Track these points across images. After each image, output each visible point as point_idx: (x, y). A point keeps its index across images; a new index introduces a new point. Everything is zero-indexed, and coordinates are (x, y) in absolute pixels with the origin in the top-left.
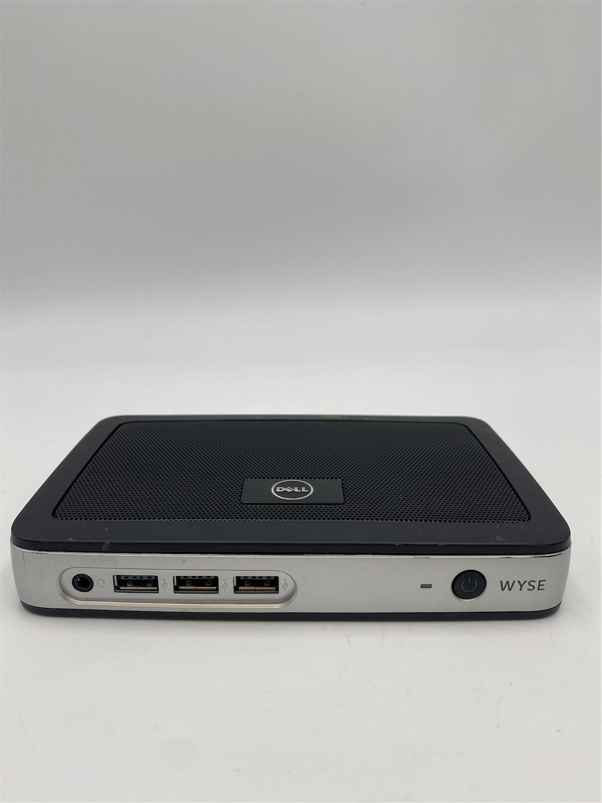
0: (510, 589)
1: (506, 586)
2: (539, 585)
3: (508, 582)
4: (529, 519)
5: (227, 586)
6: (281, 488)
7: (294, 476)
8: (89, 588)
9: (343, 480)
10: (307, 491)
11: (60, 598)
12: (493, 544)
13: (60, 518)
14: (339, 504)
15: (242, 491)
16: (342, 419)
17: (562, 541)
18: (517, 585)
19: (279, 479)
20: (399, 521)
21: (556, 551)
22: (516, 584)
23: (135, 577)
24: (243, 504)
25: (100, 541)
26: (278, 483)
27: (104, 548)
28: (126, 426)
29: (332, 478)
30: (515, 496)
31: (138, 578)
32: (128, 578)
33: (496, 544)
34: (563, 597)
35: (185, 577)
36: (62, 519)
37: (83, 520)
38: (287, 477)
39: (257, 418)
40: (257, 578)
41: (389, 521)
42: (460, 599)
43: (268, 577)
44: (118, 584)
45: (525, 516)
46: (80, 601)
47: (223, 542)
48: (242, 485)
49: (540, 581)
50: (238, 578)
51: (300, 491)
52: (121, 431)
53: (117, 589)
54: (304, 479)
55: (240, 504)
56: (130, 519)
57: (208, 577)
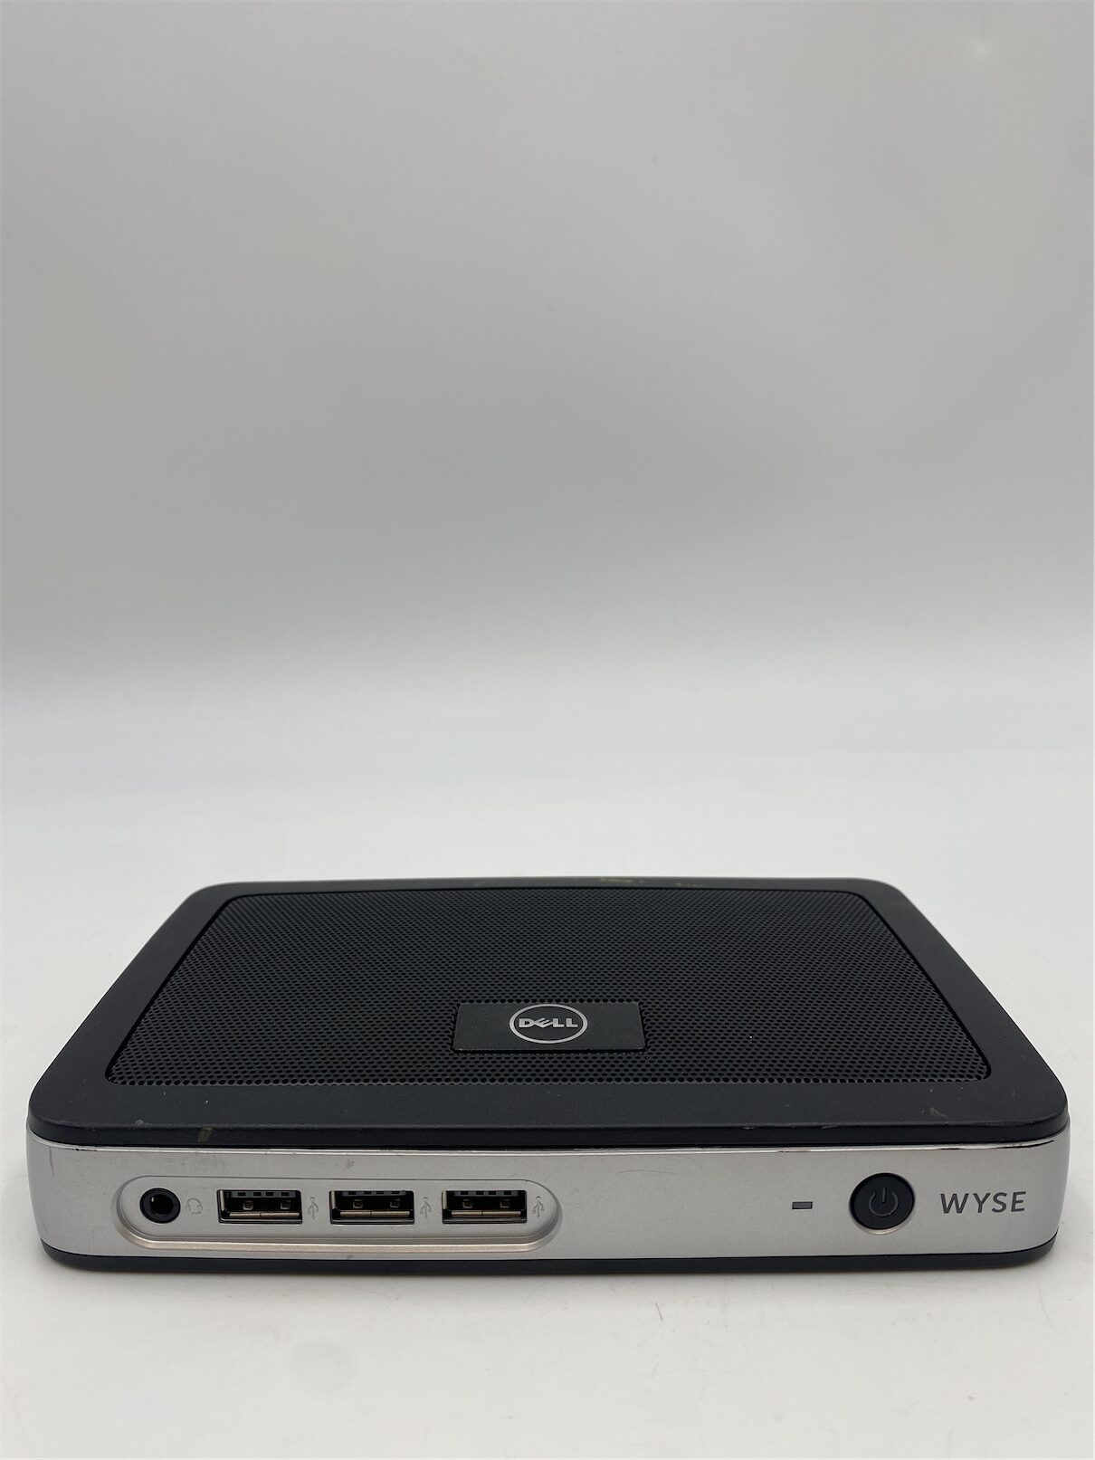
0: (959, 1210)
1: (952, 1204)
2: (1015, 1202)
3: (955, 1197)
4: (989, 1073)
5: (430, 1210)
6: (527, 1020)
7: (550, 997)
8: (172, 1216)
9: (641, 1003)
10: (577, 1026)
11: (117, 1235)
12: (924, 1123)
13: (120, 1082)
14: (636, 1051)
15: (455, 1027)
16: (635, 885)
17: (1051, 1115)
18: (971, 1201)
19: (523, 1002)
20: (749, 1082)
21: (1044, 1135)
22: (971, 1199)
23: (257, 1193)
24: (458, 1052)
25: (193, 1126)
26: (522, 1011)
27: (202, 1138)
28: (239, 903)
29: (621, 1001)
30: (960, 1029)
31: (264, 1195)
32: (244, 1194)
33: (931, 1123)
34: (1060, 1225)
35: (350, 1192)
36: (124, 1083)
37: (163, 1084)
38: (538, 999)
39: (477, 885)
40: (486, 1195)
41: (731, 1082)
42: (865, 1229)
43: (506, 1192)
44: (226, 1206)
45: (981, 1068)
46: (155, 1241)
47: (422, 1126)
48: (456, 1015)
49: (1015, 1194)
50: (450, 1195)
51: (562, 1026)
52: (230, 912)
53: (224, 1216)
54: (570, 1002)
55: (452, 1052)
56: (249, 1082)
57: (393, 1192)
